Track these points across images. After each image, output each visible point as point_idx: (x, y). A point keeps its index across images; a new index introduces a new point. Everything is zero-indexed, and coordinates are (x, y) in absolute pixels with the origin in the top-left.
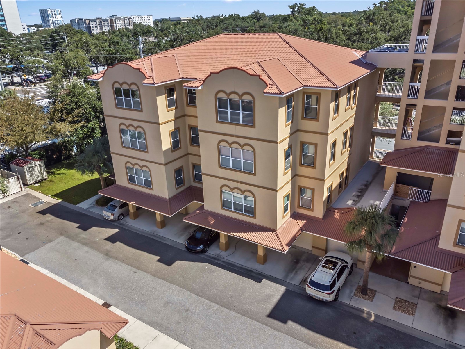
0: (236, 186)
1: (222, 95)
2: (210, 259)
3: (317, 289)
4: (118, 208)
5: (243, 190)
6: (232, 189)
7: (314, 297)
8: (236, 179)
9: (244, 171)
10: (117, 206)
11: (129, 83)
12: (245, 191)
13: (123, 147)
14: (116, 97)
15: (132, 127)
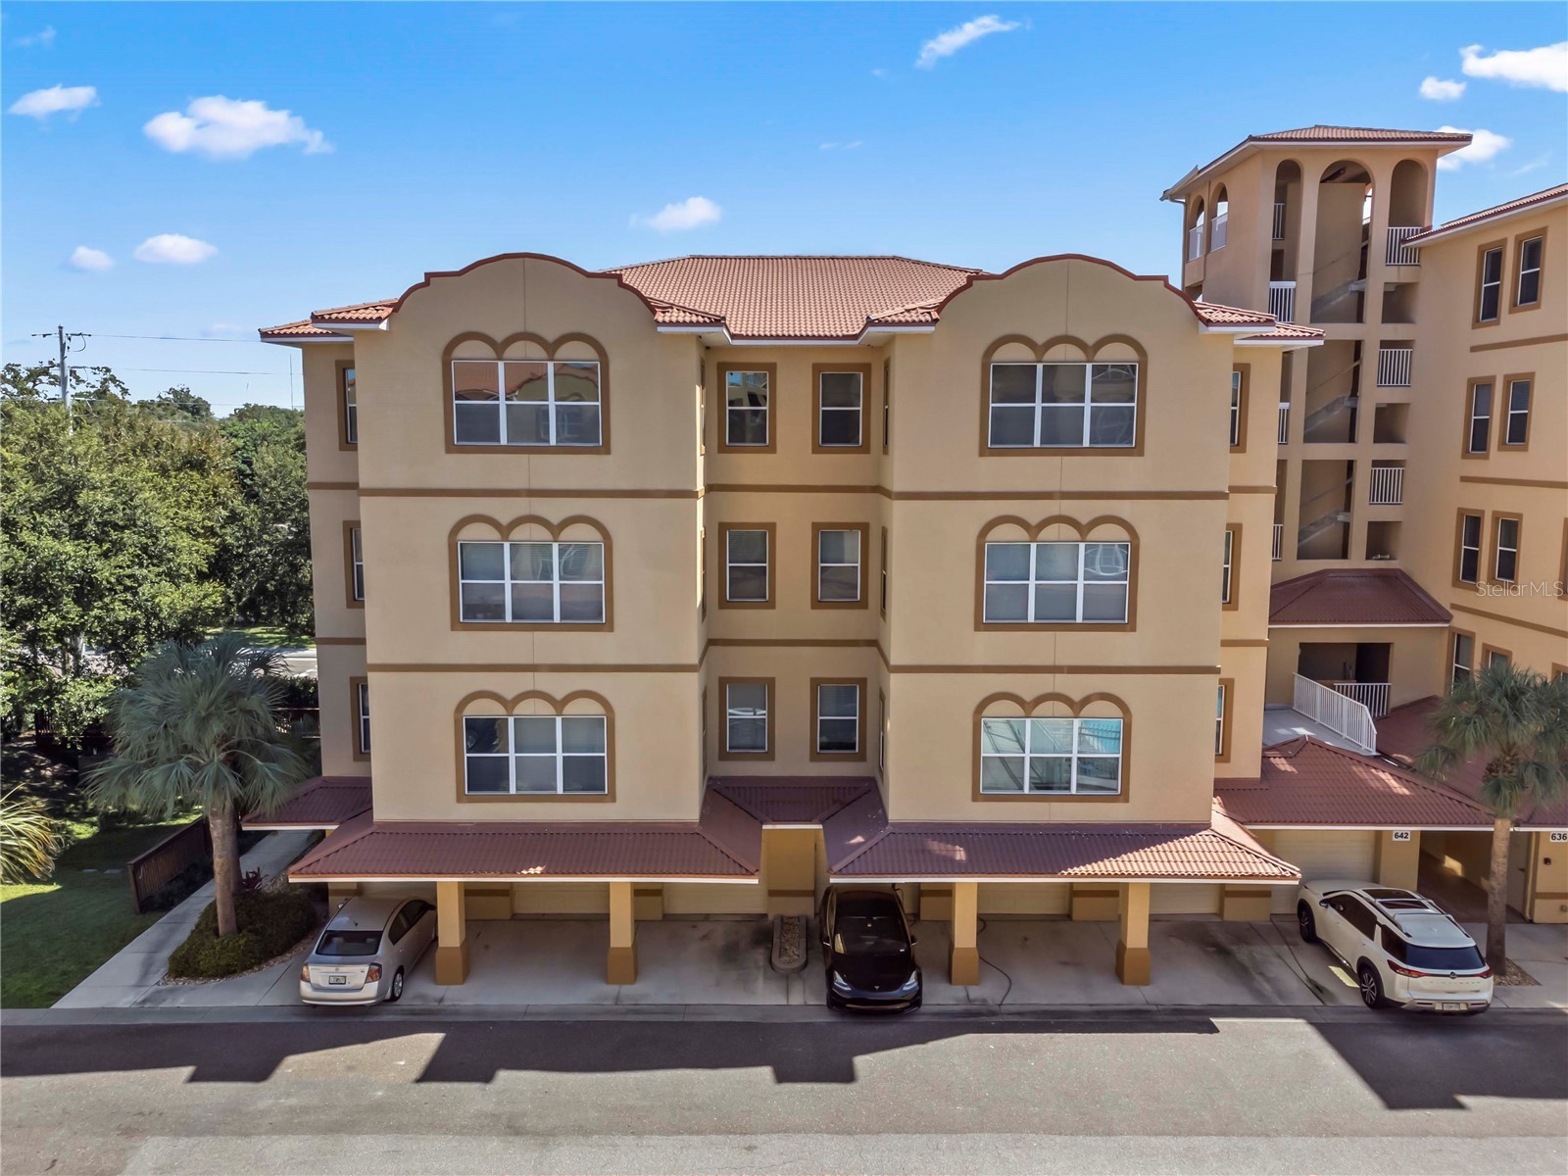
0: (1049, 690)
1: (1014, 354)
3: (1448, 972)
4: (384, 940)
5: (1077, 697)
6: (1028, 707)
7: (1438, 1007)
8: (1049, 662)
9: (1086, 622)
10: (378, 935)
11: (551, 336)
12: (1087, 700)
13: (455, 625)
14: (455, 402)
15: (533, 525)
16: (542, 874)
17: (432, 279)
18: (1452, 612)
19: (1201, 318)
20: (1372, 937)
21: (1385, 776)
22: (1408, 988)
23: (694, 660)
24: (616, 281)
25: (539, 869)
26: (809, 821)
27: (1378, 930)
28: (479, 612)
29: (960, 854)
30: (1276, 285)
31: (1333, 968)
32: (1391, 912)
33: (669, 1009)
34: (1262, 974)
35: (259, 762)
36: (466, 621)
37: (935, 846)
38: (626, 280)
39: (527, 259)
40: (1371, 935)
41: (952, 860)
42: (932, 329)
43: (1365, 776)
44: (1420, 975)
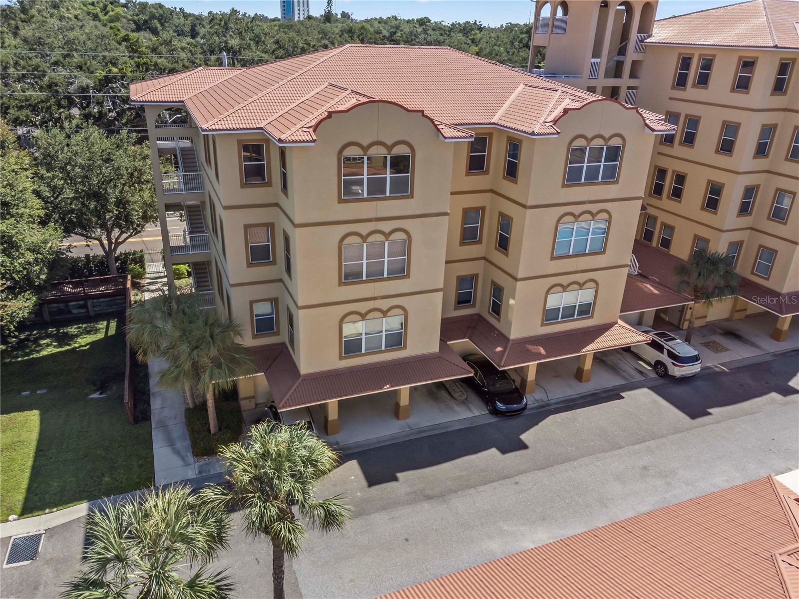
0: (572, 281)
1: (580, 143)
2: (540, 410)
3: (691, 364)
5: (582, 282)
6: (565, 288)
7: (687, 376)
8: (574, 270)
9: (589, 252)
11: (389, 143)
12: (585, 283)
13: (340, 284)
14: (343, 178)
15: (377, 234)
16: (390, 387)
17: (333, 115)
18: (647, 206)
19: (647, 125)
20: (663, 353)
21: (648, 286)
22: (678, 371)
23: (442, 286)
24: (421, 114)
25: (388, 386)
26: (464, 338)
27: (665, 351)
28: (351, 277)
29: (543, 351)
30: (594, 60)
31: (640, 362)
32: (669, 343)
33: (434, 427)
34: (620, 369)
35: (237, 356)
36: (346, 281)
37: (530, 347)
38: (426, 113)
39: (380, 103)
40: (662, 353)
41: (540, 353)
42: (557, 136)
43: (642, 286)
44: (684, 366)
